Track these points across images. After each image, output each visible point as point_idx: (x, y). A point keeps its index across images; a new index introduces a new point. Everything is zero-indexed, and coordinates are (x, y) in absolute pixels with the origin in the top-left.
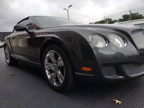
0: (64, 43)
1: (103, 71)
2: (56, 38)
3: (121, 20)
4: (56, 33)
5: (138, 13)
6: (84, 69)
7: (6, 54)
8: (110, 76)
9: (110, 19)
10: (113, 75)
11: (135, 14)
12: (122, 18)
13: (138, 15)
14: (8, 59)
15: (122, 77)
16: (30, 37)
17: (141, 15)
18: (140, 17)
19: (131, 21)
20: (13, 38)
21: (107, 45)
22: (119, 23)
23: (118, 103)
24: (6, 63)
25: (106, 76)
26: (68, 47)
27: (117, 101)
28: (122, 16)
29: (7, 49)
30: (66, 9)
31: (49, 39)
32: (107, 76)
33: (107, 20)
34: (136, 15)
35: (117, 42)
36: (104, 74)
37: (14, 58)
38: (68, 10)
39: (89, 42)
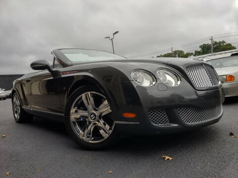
0: (100, 82)
1: (150, 117)
2: (89, 76)
3: (197, 53)
4: (90, 71)
5: (224, 42)
6: (126, 115)
7: (15, 106)
8: (161, 124)
9: (182, 52)
10: (165, 123)
11: (220, 43)
12: (200, 49)
13: (225, 44)
14: (16, 112)
15: (177, 125)
16: (52, 78)
17: (229, 45)
18: (228, 47)
19: (214, 54)
20: (28, 81)
21: (154, 83)
22: (195, 57)
23: (169, 159)
24: (14, 120)
25: (154, 124)
26: (106, 89)
27: (167, 158)
28: (200, 47)
29: (16, 97)
30: (109, 37)
31: (80, 78)
32: (156, 123)
33: (175, 52)
34: (222, 44)
35: (168, 80)
36: (152, 121)
37: (26, 112)
38: (112, 39)
39: (130, 80)
